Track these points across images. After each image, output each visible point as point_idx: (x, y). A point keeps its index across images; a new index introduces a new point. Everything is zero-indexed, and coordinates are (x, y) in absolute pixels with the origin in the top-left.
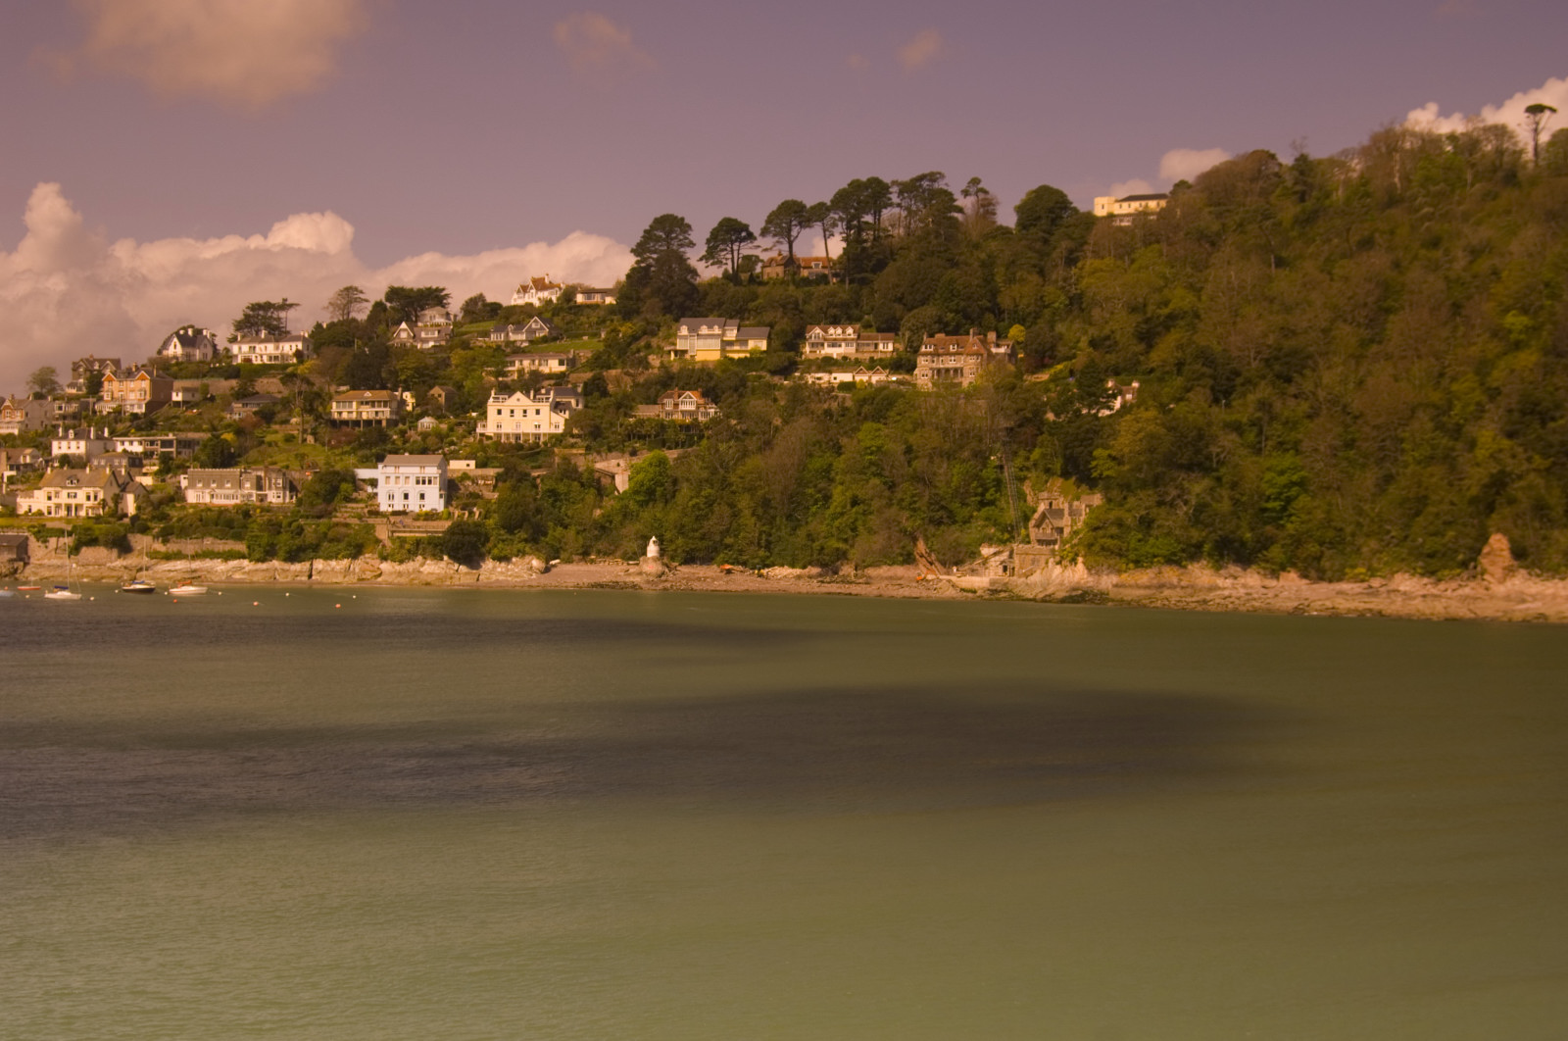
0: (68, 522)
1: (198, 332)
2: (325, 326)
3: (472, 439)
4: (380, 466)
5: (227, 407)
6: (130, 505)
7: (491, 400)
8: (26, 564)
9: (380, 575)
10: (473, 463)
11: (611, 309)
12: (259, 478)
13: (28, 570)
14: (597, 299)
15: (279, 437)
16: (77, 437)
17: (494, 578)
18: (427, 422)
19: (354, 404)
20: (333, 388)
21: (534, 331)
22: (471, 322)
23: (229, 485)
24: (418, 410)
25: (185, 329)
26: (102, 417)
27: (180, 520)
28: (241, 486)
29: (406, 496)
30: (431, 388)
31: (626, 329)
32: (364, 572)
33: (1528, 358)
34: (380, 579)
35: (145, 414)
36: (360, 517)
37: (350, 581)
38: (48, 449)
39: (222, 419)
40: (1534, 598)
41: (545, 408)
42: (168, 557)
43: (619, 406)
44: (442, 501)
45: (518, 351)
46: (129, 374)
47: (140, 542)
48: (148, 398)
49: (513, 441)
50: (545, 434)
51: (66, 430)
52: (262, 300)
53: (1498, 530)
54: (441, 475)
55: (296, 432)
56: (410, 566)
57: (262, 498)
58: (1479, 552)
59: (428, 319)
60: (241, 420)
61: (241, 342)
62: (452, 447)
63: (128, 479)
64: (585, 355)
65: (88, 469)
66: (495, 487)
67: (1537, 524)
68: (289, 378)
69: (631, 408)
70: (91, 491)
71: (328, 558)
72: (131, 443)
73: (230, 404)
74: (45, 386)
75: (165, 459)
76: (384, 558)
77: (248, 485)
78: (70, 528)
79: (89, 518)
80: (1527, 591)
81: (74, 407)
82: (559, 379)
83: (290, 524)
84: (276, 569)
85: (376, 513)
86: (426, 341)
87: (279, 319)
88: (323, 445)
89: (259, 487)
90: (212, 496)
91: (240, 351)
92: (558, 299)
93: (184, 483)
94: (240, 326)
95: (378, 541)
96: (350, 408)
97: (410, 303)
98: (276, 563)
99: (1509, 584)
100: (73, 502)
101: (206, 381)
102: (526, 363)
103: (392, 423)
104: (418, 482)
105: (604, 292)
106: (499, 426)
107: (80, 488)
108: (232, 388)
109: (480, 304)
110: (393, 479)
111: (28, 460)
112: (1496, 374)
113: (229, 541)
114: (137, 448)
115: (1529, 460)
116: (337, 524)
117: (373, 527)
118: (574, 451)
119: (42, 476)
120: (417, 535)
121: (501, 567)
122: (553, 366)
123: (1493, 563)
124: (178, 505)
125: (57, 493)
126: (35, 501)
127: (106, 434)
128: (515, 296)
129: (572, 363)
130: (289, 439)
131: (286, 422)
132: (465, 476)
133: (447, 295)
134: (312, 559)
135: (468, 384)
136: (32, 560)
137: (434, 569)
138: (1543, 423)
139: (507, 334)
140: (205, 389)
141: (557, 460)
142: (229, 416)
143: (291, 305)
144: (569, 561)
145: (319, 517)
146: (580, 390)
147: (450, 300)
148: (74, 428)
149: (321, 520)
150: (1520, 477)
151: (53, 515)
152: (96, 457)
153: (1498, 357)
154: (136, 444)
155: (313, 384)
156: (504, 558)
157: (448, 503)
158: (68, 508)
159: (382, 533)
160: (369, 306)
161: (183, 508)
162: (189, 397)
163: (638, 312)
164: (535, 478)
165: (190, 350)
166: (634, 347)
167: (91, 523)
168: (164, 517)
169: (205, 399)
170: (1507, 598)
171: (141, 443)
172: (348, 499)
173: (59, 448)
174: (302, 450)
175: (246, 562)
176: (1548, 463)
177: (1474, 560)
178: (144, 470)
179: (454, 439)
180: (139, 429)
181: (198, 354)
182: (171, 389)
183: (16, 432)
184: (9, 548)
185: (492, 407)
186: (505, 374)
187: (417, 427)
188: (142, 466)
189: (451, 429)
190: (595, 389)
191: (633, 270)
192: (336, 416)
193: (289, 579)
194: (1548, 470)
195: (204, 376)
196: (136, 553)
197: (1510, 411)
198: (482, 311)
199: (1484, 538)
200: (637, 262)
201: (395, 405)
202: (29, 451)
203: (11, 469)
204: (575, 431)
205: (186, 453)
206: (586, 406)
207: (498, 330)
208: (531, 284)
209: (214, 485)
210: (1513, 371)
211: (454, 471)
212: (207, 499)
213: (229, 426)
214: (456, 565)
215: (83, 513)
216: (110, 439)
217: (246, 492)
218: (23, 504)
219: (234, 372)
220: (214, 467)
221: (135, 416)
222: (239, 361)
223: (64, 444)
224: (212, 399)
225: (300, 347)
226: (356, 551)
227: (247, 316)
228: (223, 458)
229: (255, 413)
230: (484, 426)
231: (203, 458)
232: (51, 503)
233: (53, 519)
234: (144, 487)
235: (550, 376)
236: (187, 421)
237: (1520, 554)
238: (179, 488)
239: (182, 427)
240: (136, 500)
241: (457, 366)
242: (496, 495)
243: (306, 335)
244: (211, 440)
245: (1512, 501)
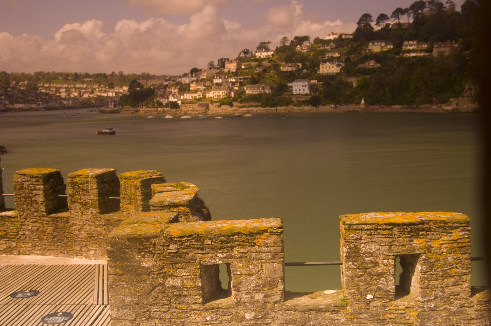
0: (218, 99)
1: (248, 50)
2: (279, 47)
3: (316, 75)
4: (293, 82)
5: (255, 69)
6: (233, 94)
7: (321, 65)
8: (208, 110)
9: (294, 110)
10: (316, 81)
11: (352, 39)
12: (263, 87)
13: (209, 111)
14: (348, 37)
15: (268, 76)
16: (220, 78)
17: (322, 110)
18: (305, 71)
19: (287, 67)
20: (281, 63)
21: (331, 46)
22: (316, 44)
23: (256, 89)
24: (303, 68)
25: (245, 50)
26: (225, 73)
27: (244, 98)
28: (259, 89)
29: (300, 90)
30: (306, 61)
31: (355, 44)
32: (290, 109)
34: (294, 111)
35: (236, 72)
36: (288, 96)
37: (287, 111)
38: (212, 81)
39: (254, 72)
41: (335, 66)
42: (242, 107)
43: (354, 65)
44: (309, 91)
45: (328, 51)
46: (231, 62)
47: (235, 103)
48: (236, 68)
49: (326, 74)
50: (335, 73)
51: (217, 77)
52: (263, 41)
54: (309, 84)
55: (272, 75)
56: (301, 108)
57: (264, 92)
59: (304, 44)
60: (259, 72)
61: (258, 52)
62: (311, 77)
63: (232, 88)
64: (345, 51)
65: (222, 86)
66: (322, 87)
68: (270, 61)
69: (357, 65)
70: (223, 91)
71: (281, 106)
72: (232, 79)
73: (256, 68)
74: (211, 66)
75: (241, 83)
76: (295, 106)
77: (261, 89)
78: (218, 101)
79: (223, 98)
81: (218, 71)
82: (338, 58)
83: (271, 98)
84: (268, 109)
85: (292, 94)
86: (304, 50)
87: (267, 46)
88: (279, 77)
89: (263, 88)
90: (252, 92)
91: (258, 55)
92: (338, 37)
93: (245, 89)
94: (258, 48)
95: (293, 102)
96: (286, 68)
97: (300, 40)
98: (268, 108)
100: (219, 94)
101: (250, 63)
102: (330, 54)
103: (296, 71)
104: (303, 86)
105: (350, 35)
106: (323, 71)
107: (220, 91)
108: (256, 64)
109: (318, 39)
110: (296, 86)
111: (208, 84)
113: (257, 103)
114: (234, 80)
116: (283, 98)
117: (291, 98)
118: (342, 77)
119: (211, 88)
120: (303, 100)
121: (324, 107)
122: (337, 55)
124: (244, 94)
125: (215, 93)
126: (210, 95)
127: (226, 77)
128: (327, 37)
129: (341, 54)
130: (271, 76)
131: (270, 72)
132: (315, 84)
133: (309, 38)
134: (277, 107)
135: (315, 60)
136: (210, 109)
137: (307, 108)
139: (325, 48)
140: (250, 64)
141: (338, 79)
142: (255, 71)
143: (270, 42)
144: (341, 105)
145: (278, 96)
146: (344, 61)
147: (310, 39)
148: (219, 76)
149: (279, 97)
151: (214, 98)
152: (225, 83)
154: (233, 79)
155: (275, 62)
156: (324, 105)
157: (310, 91)
158: (218, 96)
159: (294, 99)
160: (290, 42)
161: (245, 95)
162: (246, 67)
163: (359, 40)
164: (332, 84)
165: (246, 55)
166: (358, 49)
167: (223, 100)
168: (241, 97)
169: (250, 67)
171: (235, 79)
172: (286, 91)
173: (215, 81)
174: (274, 79)
175: (261, 108)
178: (236, 86)
179: (312, 75)
180: (234, 76)
181: (248, 56)
182: (241, 65)
183: (205, 77)
184: (204, 106)
185: (321, 66)
186: (324, 58)
187: (302, 72)
188: (235, 85)
189: (311, 72)
190: (347, 60)
191: (357, 29)
192: (282, 70)
193: (271, 112)
195: (249, 61)
196: (234, 106)
198: (318, 41)
200: (358, 27)
201: (296, 67)
202: (208, 82)
203: (204, 87)
204: (343, 72)
205: (246, 81)
206: (345, 65)
207: (323, 46)
208: (331, 33)
209: (252, 89)
211: (312, 83)
212: (251, 92)
213: (256, 74)
214: (313, 107)
215: (221, 97)
216: (227, 78)
217: (260, 90)
218: (208, 95)
219: (257, 60)
220: (253, 84)
221: (233, 72)
222: (258, 57)
223: (216, 80)
224: (252, 67)
225: (273, 53)
226: (288, 104)
227: (260, 46)
228: (254, 82)
229: (262, 70)
230: (319, 71)
231: (250, 82)
232: (214, 95)
233: (215, 99)
234: (236, 90)
235: (336, 57)
236: (246, 73)
238: (244, 90)
239: (244, 74)
240: (234, 93)
241: (312, 56)
242: (322, 89)
243: (274, 50)
244: (251, 78)
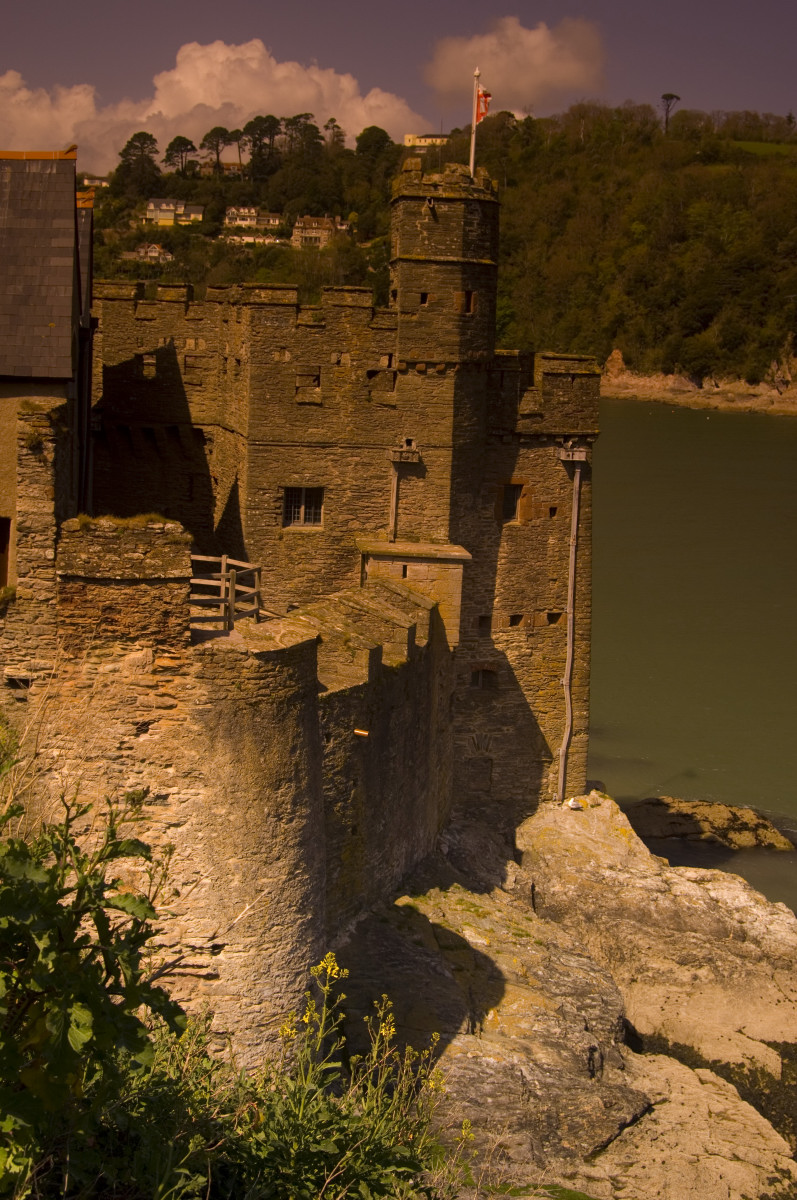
11: (106, 190)
14: (97, 183)
31: (116, 203)
33: (642, 250)
40: (633, 386)
43: (111, 252)
53: (617, 348)
58: (605, 359)
67: (638, 346)
69: (119, 253)
80: (630, 383)
99: (620, 378)
105: (102, 179)
112: (623, 258)
115: (637, 308)
123: (613, 366)
138: (646, 287)
150: (631, 318)
153: (626, 248)
163: (123, 193)
166: (120, 215)
170: (618, 386)
176: (647, 311)
177: (603, 364)
191: (120, 166)
194: (647, 315)
197: (630, 280)
199: (609, 352)
200: (123, 161)
210: (633, 256)
237: (628, 361)
245: (626, 332)
